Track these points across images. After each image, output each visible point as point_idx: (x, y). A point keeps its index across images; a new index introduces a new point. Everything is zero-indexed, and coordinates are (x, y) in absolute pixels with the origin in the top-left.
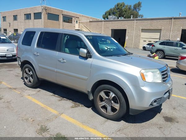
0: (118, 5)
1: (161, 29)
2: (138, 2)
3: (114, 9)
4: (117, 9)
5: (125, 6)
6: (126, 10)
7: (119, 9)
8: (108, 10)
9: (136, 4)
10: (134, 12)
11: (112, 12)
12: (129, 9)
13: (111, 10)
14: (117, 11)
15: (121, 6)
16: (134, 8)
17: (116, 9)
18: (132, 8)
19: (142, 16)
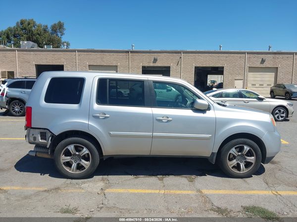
0: (22, 23)
1: (117, 66)
2: (58, 21)
3: (16, 29)
4: (22, 29)
5: (36, 25)
6: (39, 33)
7: (25, 29)
8: (4, 30)
9: (55, 24)
10: (55, 37)
11: (13, 33)
12: (45, 30)
13: (10, 29)
14: (22, 32)
15: (29, 24)
16: (52, 30)
17: (19, 29)
18: (49, 29)
19: (68, 45)
